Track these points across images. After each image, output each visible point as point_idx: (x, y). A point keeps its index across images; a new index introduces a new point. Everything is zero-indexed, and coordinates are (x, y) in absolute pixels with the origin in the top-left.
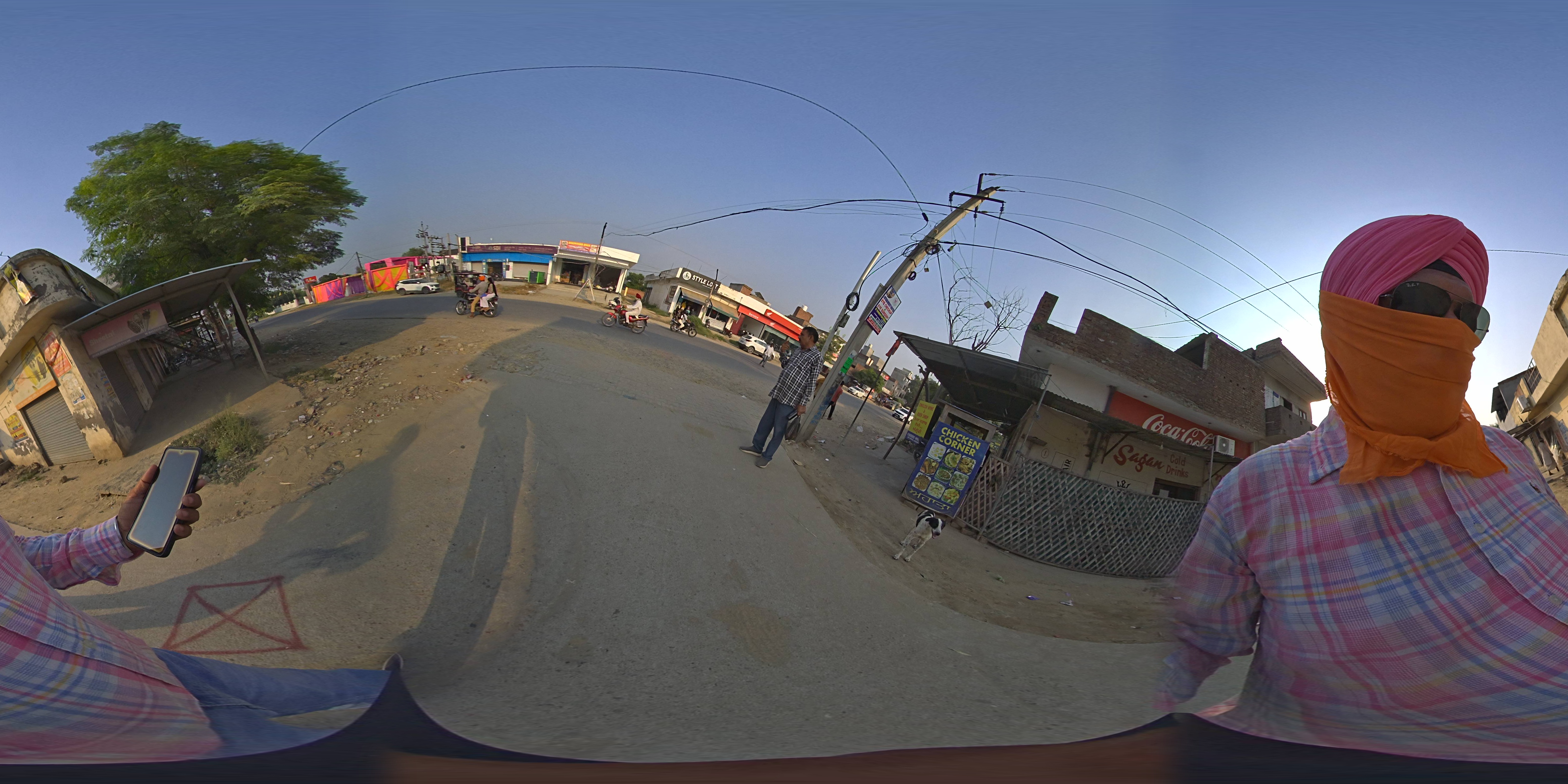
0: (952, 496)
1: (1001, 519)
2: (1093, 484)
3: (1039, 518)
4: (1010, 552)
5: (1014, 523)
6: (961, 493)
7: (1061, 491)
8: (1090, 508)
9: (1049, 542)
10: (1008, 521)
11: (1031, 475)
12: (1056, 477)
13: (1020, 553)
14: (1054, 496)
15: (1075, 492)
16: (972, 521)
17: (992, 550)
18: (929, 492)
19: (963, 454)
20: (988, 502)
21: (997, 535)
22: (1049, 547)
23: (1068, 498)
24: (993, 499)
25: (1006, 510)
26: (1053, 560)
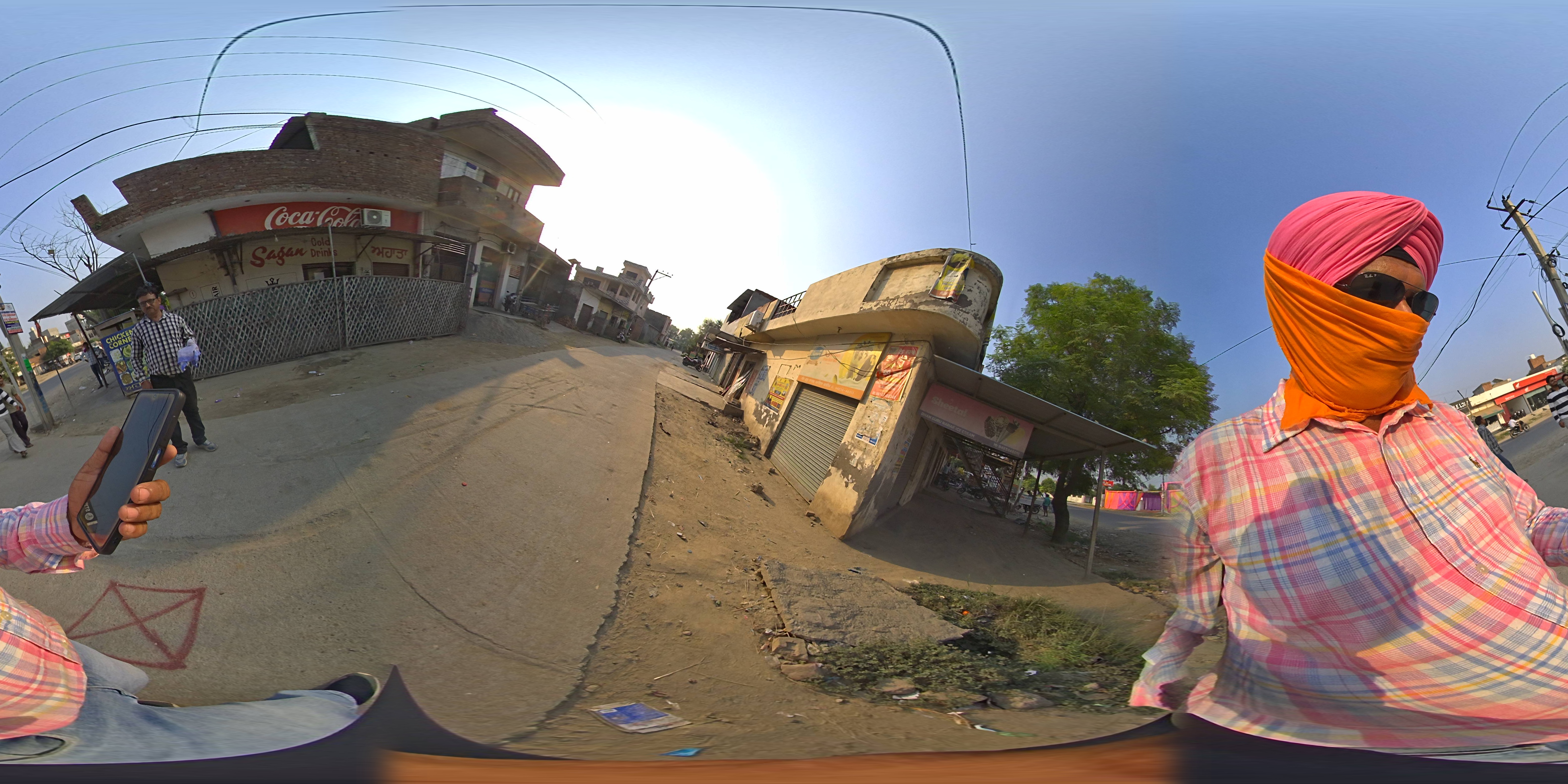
12: (192, 311)
13: (209, 375)
22: (222, 360)
26: (231, 369)
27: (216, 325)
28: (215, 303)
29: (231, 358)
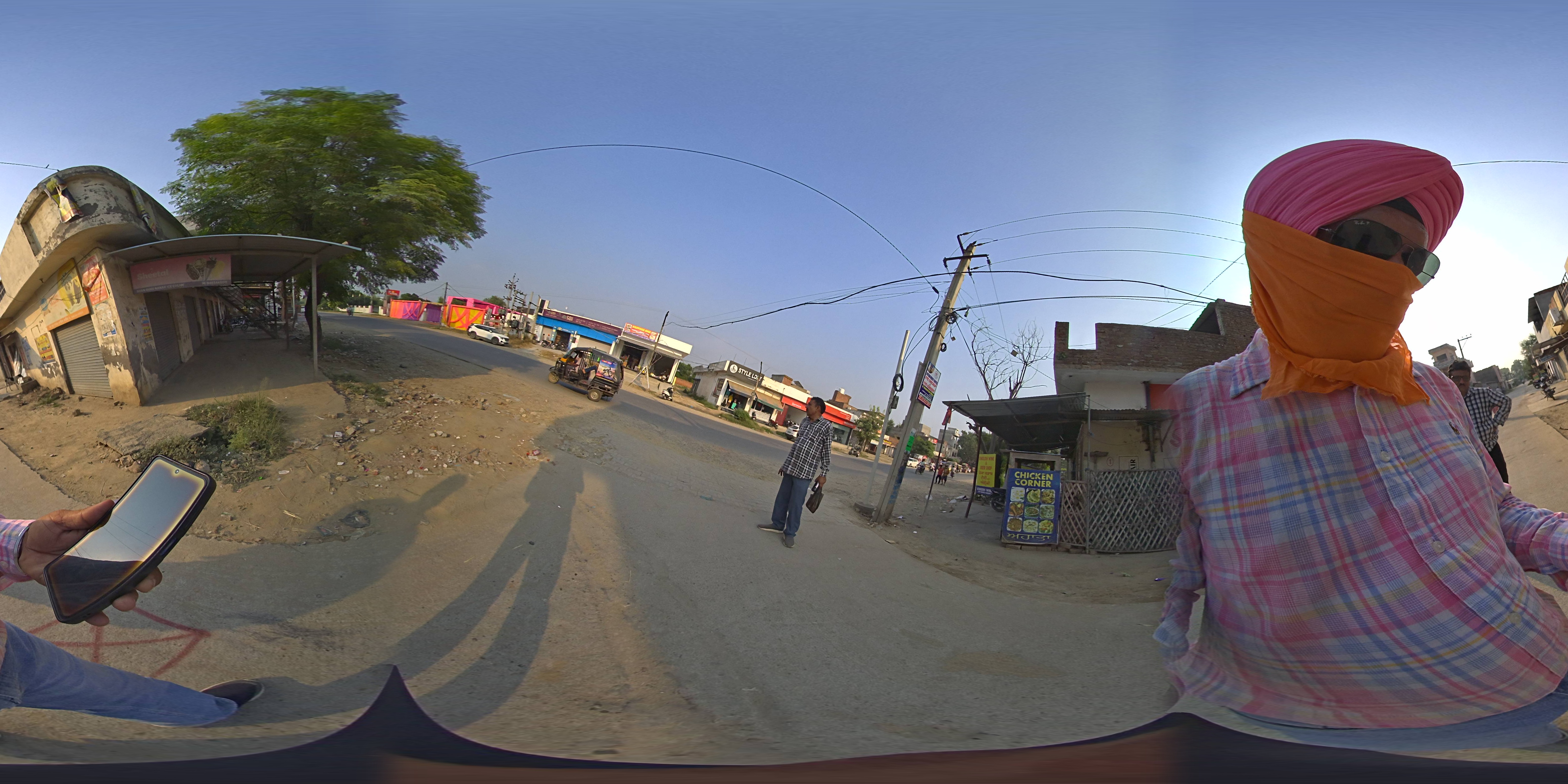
0: (1046, 526)
1: (1098, 530)
2: (1159, 473)
3: (1128, 517)
4: (1120, 553)
5: (1110, 529)
6: (1054, 521)
7: (1135, 487)
8: (1165, 493)
9: (1146, 532)
10: (1105, 529)
11: (1105, 484)
12: (1127, 478)
13: (1129, 550)
14: (1132, 494)
15: (1147, 484)
16: (1075, 541)
17: (1104, 557)
18: (1026, 530)
19: (1041, 488)
20: (1080, 520)
21: (1102, 543)
22: (1149, 537)
23: (1144, 492)
24: (1083, 516)
25: (1098, 521)
28: (1154, 475)
29: (1161, 535)
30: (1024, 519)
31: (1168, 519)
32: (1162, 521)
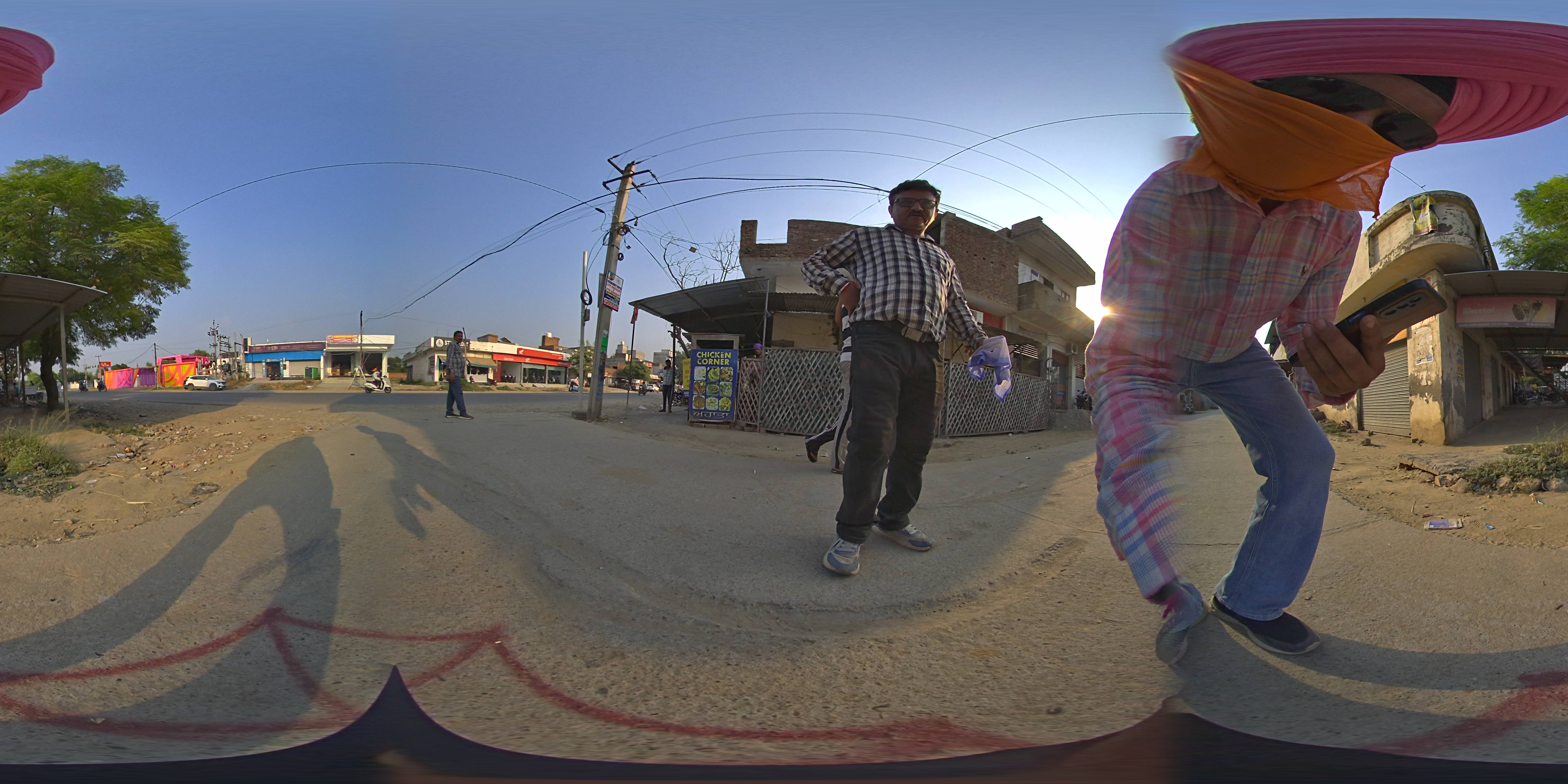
0: (725, 403)
1: (768, 408)
3: (796, 396)
4: (785, 434)
5: (779, 407)
6: (732, 399)
8: (833, 377)
9: (809, 415)
10: (774, 406)
11: (778, 362)
12: (799, 356)
13: (792, 431)
14: (802, 373)
15: (818, 365)
16: (748, 419)
17: (771, 437)
18: (708, 408)
19: (720, 366)
20: (754, 398)
21: (770, 422)
22: (811, 420)
23: (813, 372)
24: (757, 393)
25: (769, 398)
27: (818, 379)
28: (825, 356)
29: (822, 419)
30: (707, 397)
31: (832, 404)
32: (826, 404)
